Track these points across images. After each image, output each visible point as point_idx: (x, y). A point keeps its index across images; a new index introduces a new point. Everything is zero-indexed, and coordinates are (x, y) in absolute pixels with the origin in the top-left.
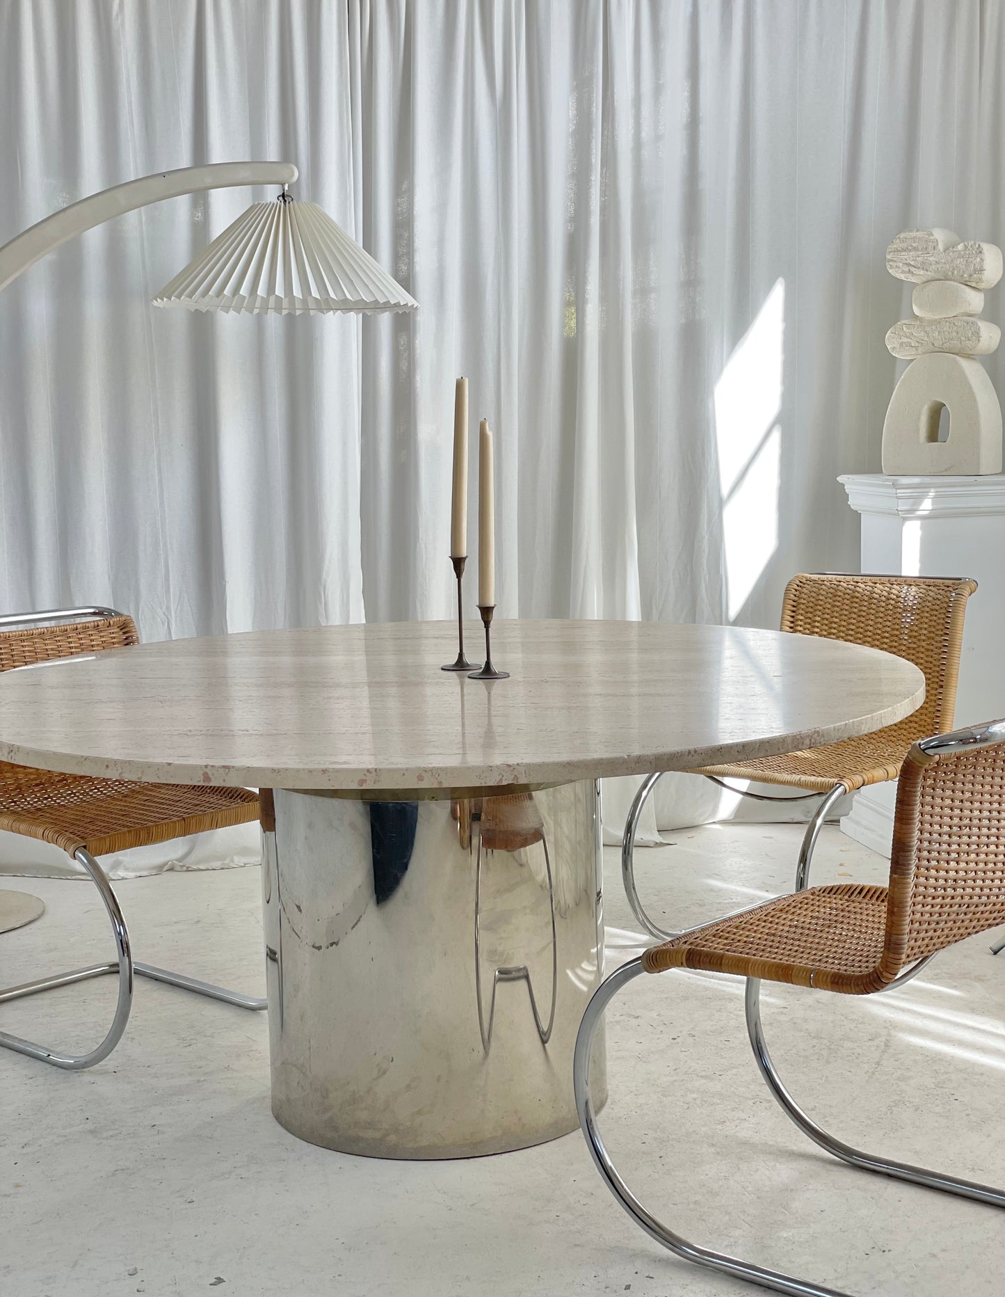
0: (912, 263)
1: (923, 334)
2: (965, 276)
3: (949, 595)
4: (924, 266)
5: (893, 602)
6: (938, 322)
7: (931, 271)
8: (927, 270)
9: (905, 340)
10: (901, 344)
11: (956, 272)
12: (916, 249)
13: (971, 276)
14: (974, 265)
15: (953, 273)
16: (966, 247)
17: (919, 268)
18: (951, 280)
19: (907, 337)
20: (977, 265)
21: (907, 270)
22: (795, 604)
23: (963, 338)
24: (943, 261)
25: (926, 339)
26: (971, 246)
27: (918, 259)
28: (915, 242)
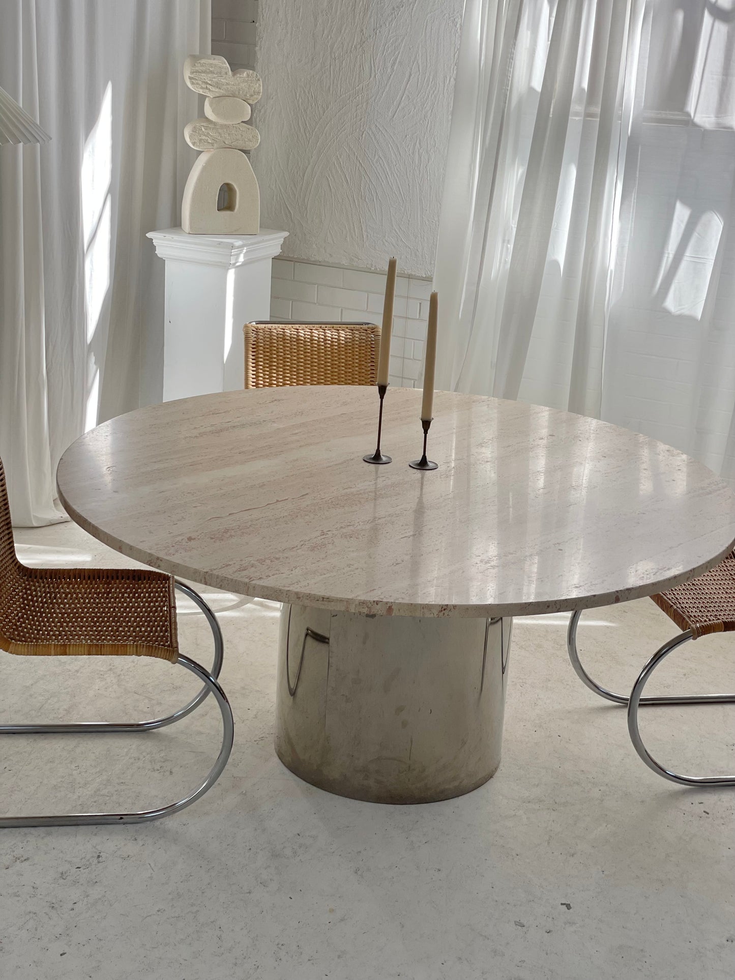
0: (209, 82)
1: (217, 134)
2: (248, 95)
3: (370, 336)
4: (218, 85)
5: (330, 342)
6: (227, 127)
7: (223, 90)
8: (220, 88)
9: (204, 137)
10: (200, 140)
11: (241, 92)
12: (212, 72)
13: (251, 96)
14: (255, 89)
15: (239, 93)
16: (248, 75)
17: (214, 86)
18: (237, 97)
19: (205, 135)
20: (257, 88)
21: (205, 87)
22: (254, 346)
23: (246, 140)
24: (233, 83)
25: (219, 138)
26: (252, 75)
27: (213, 80)
28: (212, 67)
